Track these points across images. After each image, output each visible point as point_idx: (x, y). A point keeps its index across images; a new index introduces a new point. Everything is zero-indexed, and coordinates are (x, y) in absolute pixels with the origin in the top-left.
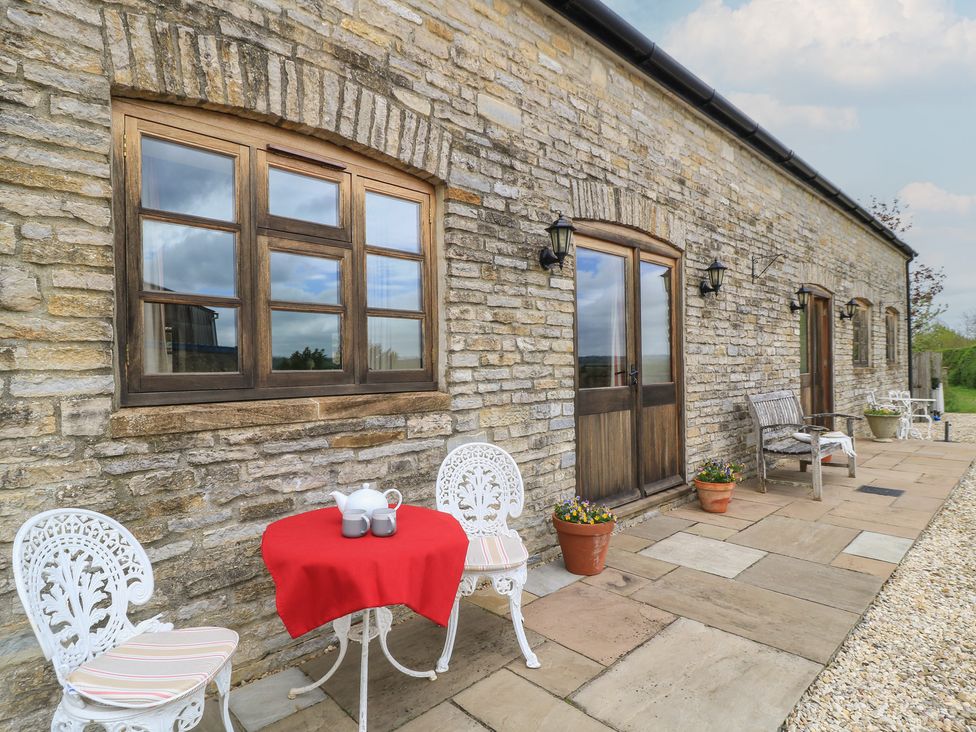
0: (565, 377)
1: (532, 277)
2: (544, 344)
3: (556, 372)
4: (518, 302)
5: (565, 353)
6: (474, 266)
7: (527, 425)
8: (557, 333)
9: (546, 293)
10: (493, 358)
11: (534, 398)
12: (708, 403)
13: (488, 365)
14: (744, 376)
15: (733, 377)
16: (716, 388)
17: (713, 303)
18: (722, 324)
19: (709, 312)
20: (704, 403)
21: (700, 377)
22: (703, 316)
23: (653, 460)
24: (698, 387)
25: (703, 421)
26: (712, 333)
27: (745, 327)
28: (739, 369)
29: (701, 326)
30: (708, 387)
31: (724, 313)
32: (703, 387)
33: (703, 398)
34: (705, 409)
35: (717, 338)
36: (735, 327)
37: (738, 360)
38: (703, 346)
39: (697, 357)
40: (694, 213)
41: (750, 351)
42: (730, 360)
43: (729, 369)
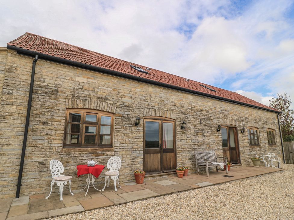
0: (141, 146)
1: (133, 128)
2: (136, 140)
3: (138, 145)
4: (129, 132)
6: (120, 127)
7: (131, 155)
8: (139, 138)
9: (136, 130)
10: (124, 142)
11: (132, 150)
13: (122, 144)
14: (198, 147)
15: (194, 147)
16: (187, 150)
17: (186, 131)
18: (189, 135)
19: (184, 132)
20: (183, 153)
21: (182, 147)
22: (182, 134)
23: (167, 165)
24: (181, 150)
25: (183, 157)
26: (186, 137)
27: (198, 136)
28: (196, 145)
29: (182, 136)
30: (184, 150)
31: (190, 133)
32: (183, 150)
33: (183, 152)
34: (184, 155)
35: (187, 138)
36: (194, 136)
37: (196, 143)
38: (182, 140)
39: (180, 143)
40: (179, 111)
41: (200, 141)
42: (193, 143)
43: (192, 146)
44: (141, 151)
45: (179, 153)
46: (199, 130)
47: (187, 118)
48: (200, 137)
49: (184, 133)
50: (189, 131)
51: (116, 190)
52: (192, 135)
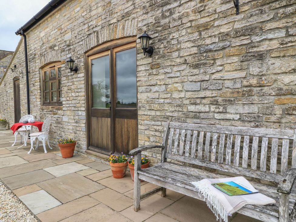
0: (83, 104)
1: (75, 76)
2: (77, 94)
3: (80, 102)
4: (71, 84)
5: (82, 96)
6: (64, 77)
7: (74, 116)
8: (80, 90)
9: (77, 79)
10: (68, 99)
11: (75, 109)
12: (157, 123)
13: (67, 100)
14: (213, 108)
15: (192, 108)
16: (168, 114)
17: (163, 56)
18: (175, 69)
19: (158, 64)
20: (153, 123)
21: (150, 106)
22: (152, 69)
23: (122, 143)
24: (149, 113)
25: (153, 133)
26: (162, 77)
27: (218, 62)
28: (204, 101)
29: (150, 75)
30: (158, 113)
31: (178, 60)
32: (153, 113)
33: (153, 119)
34: (155, 127)
35: (170, 80)
36: (197, 66)
37: (202, 94)
38: (152, 88)
39: (146, 94)
40: (144, 7)
41: (228, 84)
42: (189, 95)
43: (187, 102)
44: (83, 111)
45: (143, 122)
46: (224, 36)
47: (171, 14)
48: (227, 67)
49: (158, 66)
50: (175, 54)
51: (46, 152)
52: (184, 66)
